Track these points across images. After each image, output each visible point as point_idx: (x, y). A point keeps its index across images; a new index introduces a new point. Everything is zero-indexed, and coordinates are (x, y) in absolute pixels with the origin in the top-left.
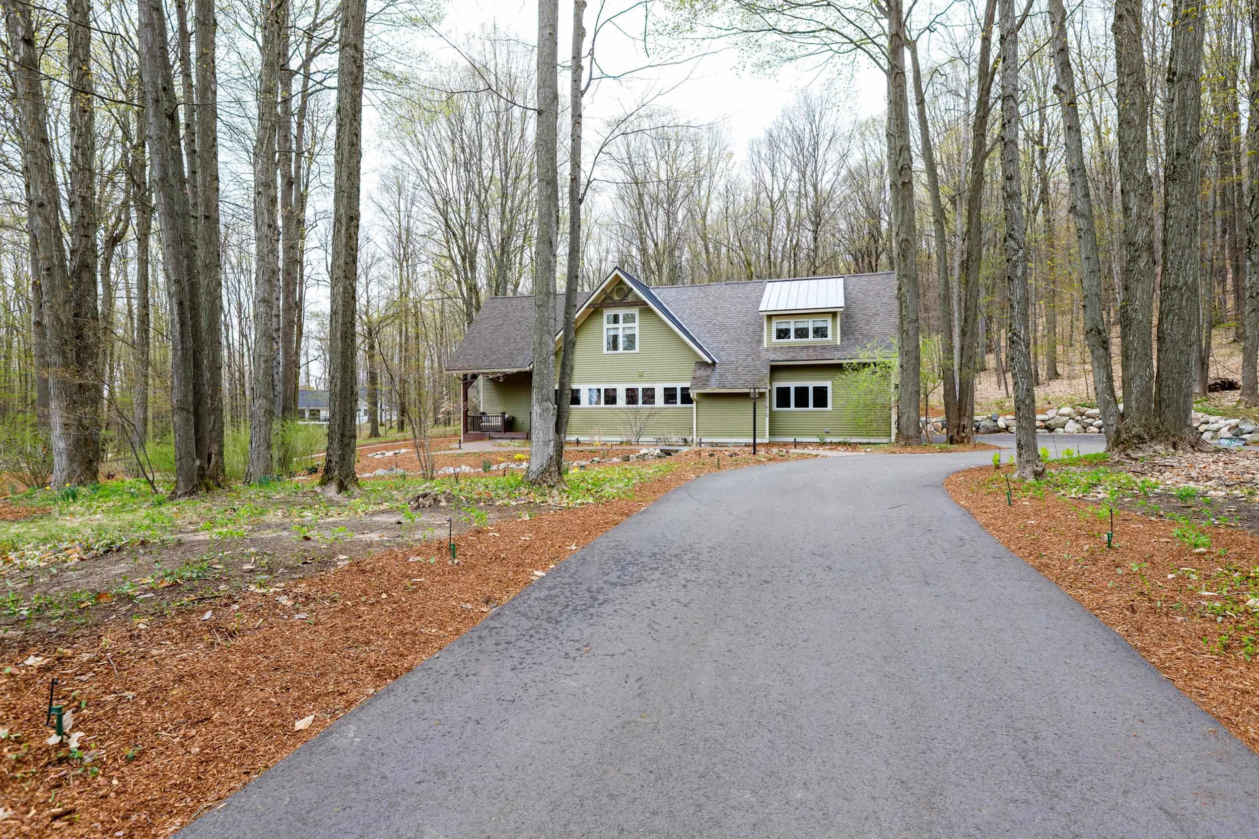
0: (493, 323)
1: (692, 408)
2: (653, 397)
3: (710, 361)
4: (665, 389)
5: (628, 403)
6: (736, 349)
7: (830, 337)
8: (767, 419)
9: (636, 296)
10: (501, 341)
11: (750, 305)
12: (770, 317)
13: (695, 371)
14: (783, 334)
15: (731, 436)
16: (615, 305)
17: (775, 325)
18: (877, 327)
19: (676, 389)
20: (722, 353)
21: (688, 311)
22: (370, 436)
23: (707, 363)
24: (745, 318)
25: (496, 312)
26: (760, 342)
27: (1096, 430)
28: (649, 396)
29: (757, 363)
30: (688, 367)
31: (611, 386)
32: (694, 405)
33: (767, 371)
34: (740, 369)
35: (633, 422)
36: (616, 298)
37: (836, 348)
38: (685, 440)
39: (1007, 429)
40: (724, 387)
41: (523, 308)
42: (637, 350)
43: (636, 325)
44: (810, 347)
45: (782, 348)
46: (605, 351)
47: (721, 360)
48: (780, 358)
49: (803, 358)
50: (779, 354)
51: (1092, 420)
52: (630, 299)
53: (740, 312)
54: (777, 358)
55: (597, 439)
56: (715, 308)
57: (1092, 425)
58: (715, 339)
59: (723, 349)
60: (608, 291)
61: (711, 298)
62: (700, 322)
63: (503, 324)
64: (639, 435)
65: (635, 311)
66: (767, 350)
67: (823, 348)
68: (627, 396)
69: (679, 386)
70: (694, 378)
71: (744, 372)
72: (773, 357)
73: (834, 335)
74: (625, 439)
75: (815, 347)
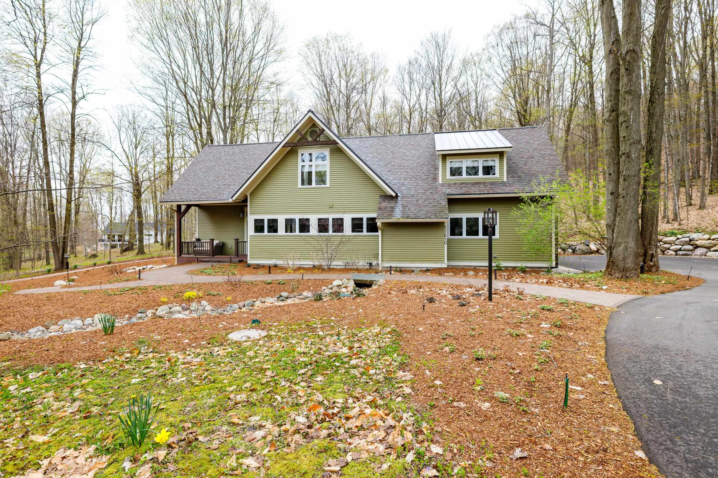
0: (207, 165)
1: (378, 236)
2: (342, 225)
3: (394, 194)
4: (353, 219)
5: (320, 231)
6: (415, 184)
7: (497, 175)
8: (446, 246)
9: (327, 137)
10: (211, 178)
11: (421, 151)
12: (444, 157)
13: (380, 203)
14: (457, 172)
15: (413, 261)
16: (309, 144)
17: (450, 164)
18: (535, 167)
19: (362, 219)
20: (403, 188)
21: (370, 155)
22: (138, 254)
23: (391, 196)
24: (419, 160)
25: (211, 156)
26: (435, 179)
27: (674, 253)
28: (339, 225)
29: (436, 196)
30: (374, 200)
31: (305, 216)
32: (380, 233)
33: (445, 203)
34: (420, 202)
35: (325, 250)
36: (310, 139)
37: (503, 184)
38: (371, 264)
39: (597, 251)
40: (408, 217)
41: (233, 153)
42: (328, 185)
43: (327, 162)
44: (481, 183)
45: (455, 184)
46: (300, 185)
47: (402, 194)
48: (456, 192)
49: (475, 192)
50: (453, 189)
51: (669, 245)
52: (322, 138)
53: (414, 156)
54: (452, 192)
55: (291, 263)
56: (393, 153)
57: (669, 249)
58: (395, 176)
59: (403, 185)
60: (303, 133)
61: (389, 146)
62: (382, 163)
63: (215, 165)
64: (331, 259)
65: (326, 152)
66: (443, 185)
67: (492, 184)
68: (319, 225)
69: (365, 216)
70: (380, 209)
71: (425, 204)
72: (448, 191)
73: (501, 172)
74: (317, 263)
75: (484, 183)
